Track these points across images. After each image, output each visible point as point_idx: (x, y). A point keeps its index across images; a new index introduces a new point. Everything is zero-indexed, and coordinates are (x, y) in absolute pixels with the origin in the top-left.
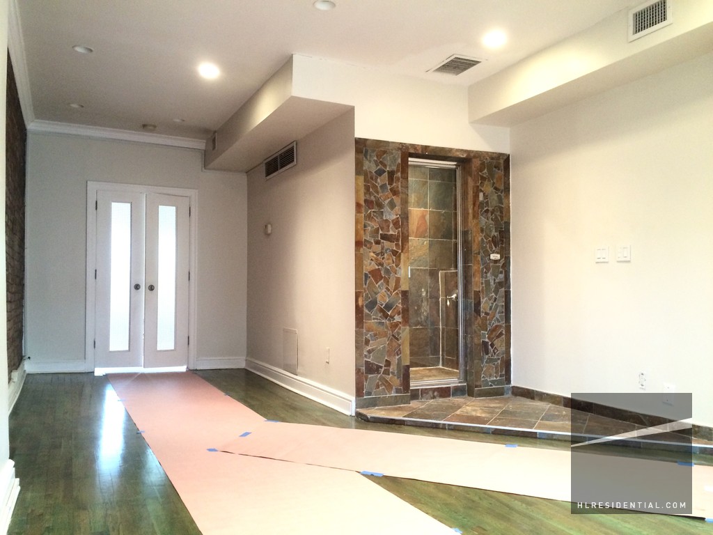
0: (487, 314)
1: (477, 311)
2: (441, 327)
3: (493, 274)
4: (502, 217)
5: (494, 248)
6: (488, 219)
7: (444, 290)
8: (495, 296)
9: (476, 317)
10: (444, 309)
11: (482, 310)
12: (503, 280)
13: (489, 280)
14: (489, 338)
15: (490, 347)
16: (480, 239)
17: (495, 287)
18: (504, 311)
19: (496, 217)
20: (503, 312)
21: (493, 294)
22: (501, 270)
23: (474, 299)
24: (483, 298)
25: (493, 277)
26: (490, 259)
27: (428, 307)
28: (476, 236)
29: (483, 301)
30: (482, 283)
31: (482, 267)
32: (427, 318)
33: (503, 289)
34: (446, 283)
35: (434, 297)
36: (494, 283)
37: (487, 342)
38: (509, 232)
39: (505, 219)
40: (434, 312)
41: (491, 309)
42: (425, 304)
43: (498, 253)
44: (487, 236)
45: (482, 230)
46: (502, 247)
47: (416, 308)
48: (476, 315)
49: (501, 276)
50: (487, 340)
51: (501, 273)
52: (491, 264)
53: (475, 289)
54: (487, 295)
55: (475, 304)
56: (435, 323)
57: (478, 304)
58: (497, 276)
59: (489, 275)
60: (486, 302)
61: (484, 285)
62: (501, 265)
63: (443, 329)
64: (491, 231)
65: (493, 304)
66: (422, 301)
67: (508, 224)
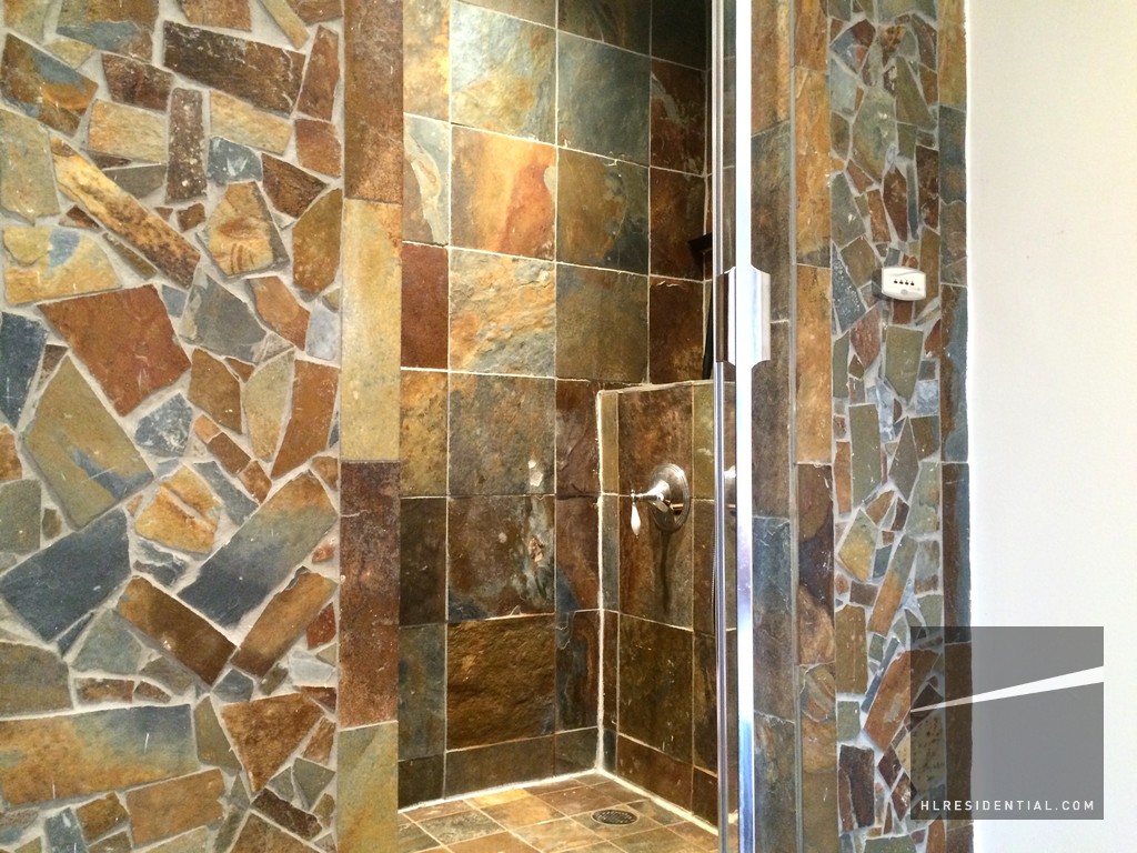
0: (862, 594)
1: (818, 585)
2: (601, 610)
3: (889, 380)
4: (930, 81)
5: (895, 241)
6: (867, 80)
7: (615, 464)
8: (898, 495)
9: (813, 618)
10: (616, 540)
11: (837, 573)
12: (936, 411)
13: (872, 410)
14: (874, 730)
15: (878, 780)
16: (829, 178)
17: (901, 449)
18: (940, 572)
19: (905, 77)
20: (933, 583)
21: (890, 486)
22: (926, 356)
23: (802, 514)
24: (846, 510)
25: (891, 396)
26: (878, 295)
27: (553, 532)
28: (811, 158)
29: (845, 522)
30: (840, 427)
31: (840, 335)
32: (549, 575)
33: (936, 459)
34: (625, 435)
35: (574, 493)
36: (897, 426)
37: (866, 755)
38: (963, 166)
39: (944, 96)
40: (578, 554)
41: (880, 567)
42: (539, 521)
43: (913, 265)
44: (863, 169)
45: (840, 137)
46: (930, 239)
47: (503, 537)
48: (808, 604)
49: (928, 389)
50: (863, 742)
51: (927, 372)
52: (882, 324)
53: (806, 461)
54: (864, 491)
55: (803, 544)
56: (578, 597)
57: (819, 542)
58: (905, 392)
59: (870, 380)
60: (860, 529)
61: (848, 438)
62: (926, 329)
63: (611, 619)
64: (881, 145)
65: (888, 537)
66: (528, 510)
67: (954, 120)
